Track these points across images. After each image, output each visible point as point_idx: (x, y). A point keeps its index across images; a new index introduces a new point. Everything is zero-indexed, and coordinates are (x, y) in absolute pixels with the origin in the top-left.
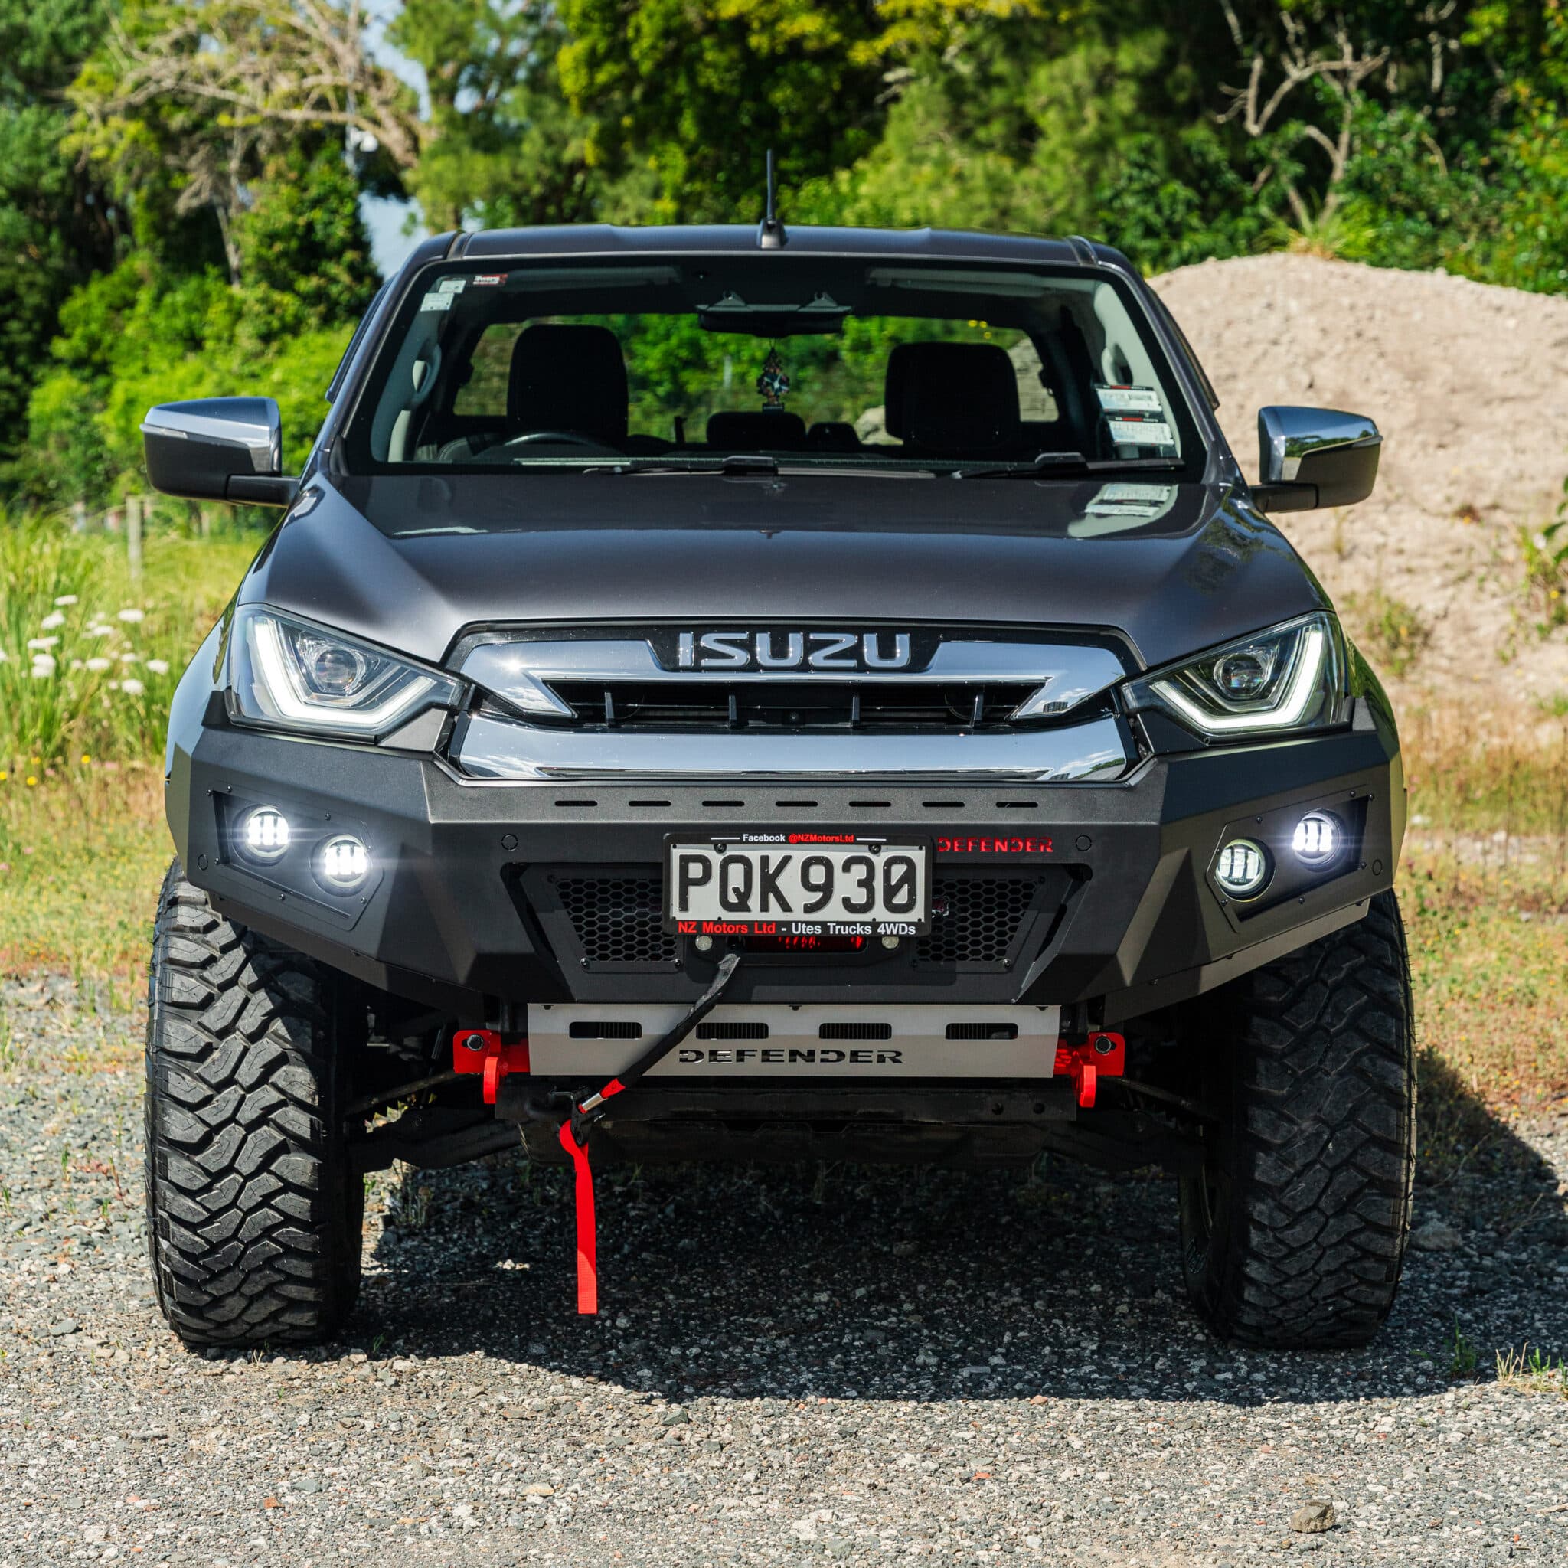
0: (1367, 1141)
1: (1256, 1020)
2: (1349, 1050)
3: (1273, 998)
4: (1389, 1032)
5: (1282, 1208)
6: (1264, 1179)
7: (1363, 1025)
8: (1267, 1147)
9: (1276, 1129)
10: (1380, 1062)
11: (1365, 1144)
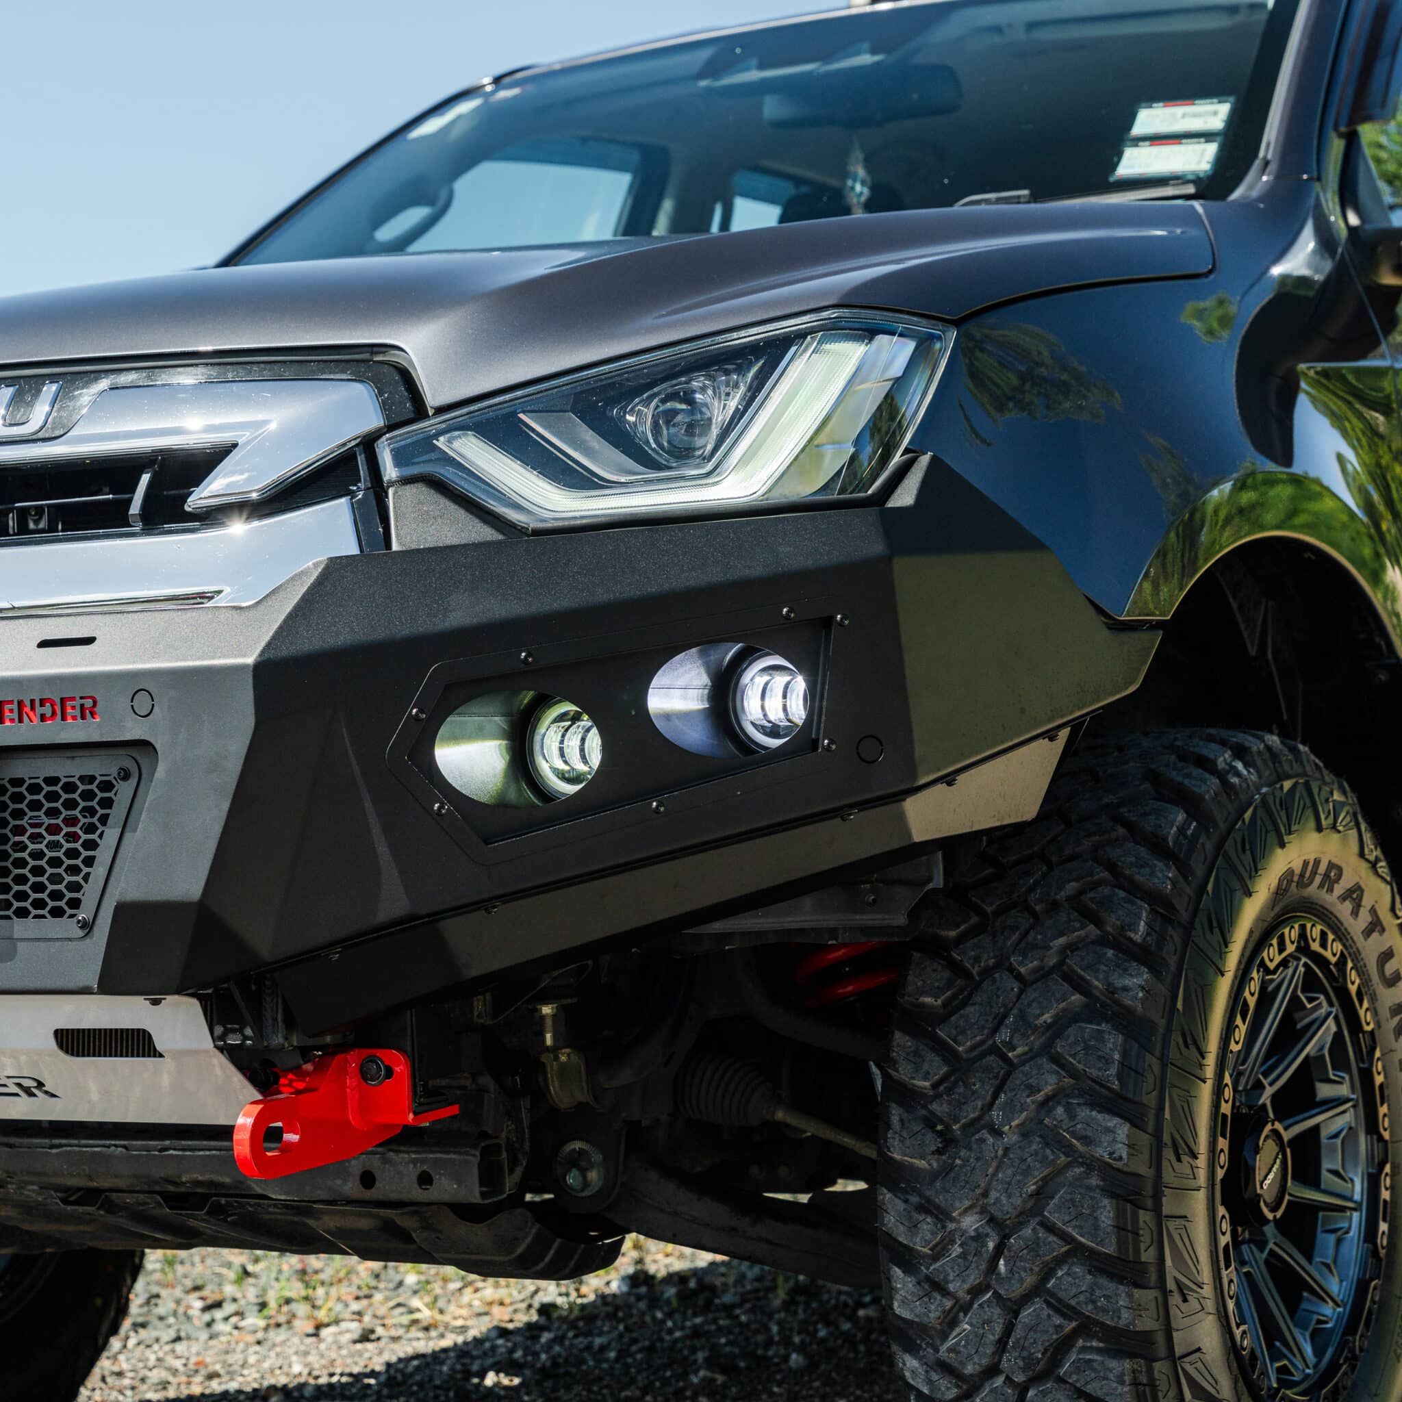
0: (1068, 1254)
1: (898, 1035)
2: (1033, 1090)
3: (928, 1000)
4: (1107, 1061)
5: (944, 1367)
6: (906, 1314)
7: (1060, 1047)
8: (907, 1259)
9: (914, 1227)
10: (1084, 1113)
11: (1060, 1261)
